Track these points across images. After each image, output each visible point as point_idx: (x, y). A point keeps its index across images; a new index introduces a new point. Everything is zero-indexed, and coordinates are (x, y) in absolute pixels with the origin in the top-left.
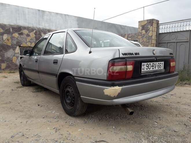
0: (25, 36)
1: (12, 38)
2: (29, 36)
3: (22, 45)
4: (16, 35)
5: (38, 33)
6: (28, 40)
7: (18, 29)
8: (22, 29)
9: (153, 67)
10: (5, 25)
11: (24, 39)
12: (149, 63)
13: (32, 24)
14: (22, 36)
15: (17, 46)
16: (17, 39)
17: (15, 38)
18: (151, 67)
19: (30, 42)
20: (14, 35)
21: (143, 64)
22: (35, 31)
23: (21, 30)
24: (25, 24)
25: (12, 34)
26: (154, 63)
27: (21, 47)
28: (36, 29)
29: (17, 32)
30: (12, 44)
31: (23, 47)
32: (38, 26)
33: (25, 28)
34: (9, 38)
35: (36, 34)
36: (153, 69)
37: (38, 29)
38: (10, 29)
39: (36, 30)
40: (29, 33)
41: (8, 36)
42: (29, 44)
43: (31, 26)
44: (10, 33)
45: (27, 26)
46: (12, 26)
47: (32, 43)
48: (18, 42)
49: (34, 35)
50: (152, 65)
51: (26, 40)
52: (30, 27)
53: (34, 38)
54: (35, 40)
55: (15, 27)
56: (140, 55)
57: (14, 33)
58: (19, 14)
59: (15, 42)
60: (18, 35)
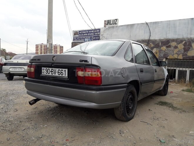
0: (172, 48)
1: (160, 51)
2: (177, 48)
3: (168, 58)
4: (164, 48)
5: (187, 44)
6: (175, 52)
7: (167, 43)
8: (171, 42)
9: (52, 72)
10: (156, 41)
11: (171, 52)
12: (48, 68)
13: (183, 35)
14: (169, 49)
15: (164, 58)
16: (165, 51)
17: (163, 51)
18: (51, 73)
19: (177, 54)
20: (162, 48)
21: (43, 68)
22: (184, 42)
23: (169, 42)
24: (175, 37)
25: (161, 47)
26: (53, 69)
27: (168, 59)
28: (186, 39)
29: (165, 46)
30: (159, 57)
31: (169, 59)
32: (189, 36)
33: (173, 40)
34: (158, 51)
35: (185, 45)
36: (52, 74)
37: (189, 39)
38: (159, 43)
39: (186, 41)
40: (177, 45)
41: (157, 50)
42: (176, 56)
43: (180, 37)
44: (159, 47)
45: (177, 38)
46: (162, 41)
47: (179, 55)
48: (164, 55)
49: (183, 47)
50: (51, 70)
51: (173, 52)
52: (179, 39)
53: (183, 50)
54: (183, 52)
55: (164, 41)
56: (41, 61)
57: (162, 46)
58: (169, 28)
59: (162, 55)
60: (165, 48)
